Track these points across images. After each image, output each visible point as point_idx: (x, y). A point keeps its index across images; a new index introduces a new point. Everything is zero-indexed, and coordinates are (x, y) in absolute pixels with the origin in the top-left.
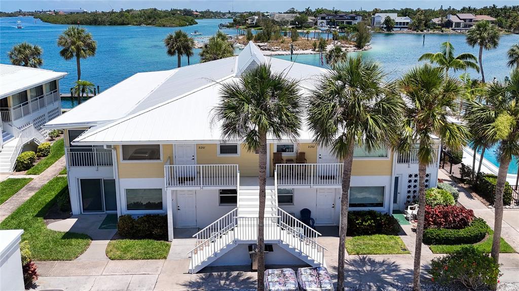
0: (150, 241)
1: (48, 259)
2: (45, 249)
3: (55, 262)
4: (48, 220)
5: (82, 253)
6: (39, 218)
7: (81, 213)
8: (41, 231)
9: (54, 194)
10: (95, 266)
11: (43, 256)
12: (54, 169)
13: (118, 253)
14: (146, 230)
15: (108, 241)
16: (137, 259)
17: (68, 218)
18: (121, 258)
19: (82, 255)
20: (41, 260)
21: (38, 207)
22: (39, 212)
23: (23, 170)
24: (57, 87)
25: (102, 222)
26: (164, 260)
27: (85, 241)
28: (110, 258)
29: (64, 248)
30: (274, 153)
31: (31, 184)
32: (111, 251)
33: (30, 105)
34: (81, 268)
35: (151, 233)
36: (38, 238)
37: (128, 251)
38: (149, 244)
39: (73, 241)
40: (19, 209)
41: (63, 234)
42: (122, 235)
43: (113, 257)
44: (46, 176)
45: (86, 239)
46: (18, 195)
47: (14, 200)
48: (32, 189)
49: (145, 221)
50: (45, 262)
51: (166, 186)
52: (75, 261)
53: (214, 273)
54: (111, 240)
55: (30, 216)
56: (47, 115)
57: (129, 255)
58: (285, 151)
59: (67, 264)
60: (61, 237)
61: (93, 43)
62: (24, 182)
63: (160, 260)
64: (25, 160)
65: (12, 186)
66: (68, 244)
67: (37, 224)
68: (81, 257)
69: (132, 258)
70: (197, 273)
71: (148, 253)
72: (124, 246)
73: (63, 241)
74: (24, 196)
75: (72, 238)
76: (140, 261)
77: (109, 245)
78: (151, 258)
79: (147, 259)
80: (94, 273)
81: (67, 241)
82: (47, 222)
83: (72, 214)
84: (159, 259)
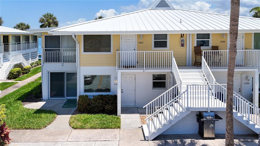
0: (104, 115)
1: (22, 128)
2: (20, 120)
3: (27, 130)
4: (24, 103)
5: (50, 123)
6: (18, 101)
7: (49, 99)
8: (18, 109)
9: (30, 89)
10: (61, 133)
11: (17, 126)
12: (32, 78)
13: (79, 124)
14: (100, 106)
15: (70, 115)
16: (95, 128)
17: (40, 101)
18: (82, 128)
19: (50, 125)
20: (15, 129)
21: (19, 95)
22: (19, 98)
23: (13, 79)
24: (37, 39)
25: (64, 104)
26: (118, 129)
27: (52, 115)
28: (73, 128)
29: (36, 119)
30: (195, 47)
31: (17, 85)
32: (73, 122)
33: (21, 45)
34: (49, 135)
35: (104, 109)
36: (15, 113)
37: (88, 122)
38: (103, 117)
39: (43, 115)
40: (6, 96)
41: (35, 111)
42: (81, 111)
43: (75, 126)
44: (27, 81)
45: (52, 113)
46: (6, 90)
47: (3, 92)
48: (17, 87)
49: (99, 99)
50: (18, 130)
51: (117, 69)
52: (44, 130)
53: (168, 141)
54: (72, 115)
55: (12, 100)
56: (30, 54)
57: (89, 125)
58: (202, 45)
59: (36, 132)
60: (34, 112)
61: (57, 22)
62: (12, 84)
63: (116, 129)
64: (14, 72)
65: (4, 86)
66: (39, 117)
67: (16, 105)
68: (49, 127)
69: (91, 128)
70: (153, 140)
71: (104, 124)
72: (83, 119)
73: (35, 115)
74: (11, 90)
75: (42, 113)
76: (99, 130)
77: (71, 118)
78: (108, 128)
79: (105, 128)
80: (61, 140)
81: (38, 115)
82: (24, 104)
83: (42, 99)
84: (114, 128)
